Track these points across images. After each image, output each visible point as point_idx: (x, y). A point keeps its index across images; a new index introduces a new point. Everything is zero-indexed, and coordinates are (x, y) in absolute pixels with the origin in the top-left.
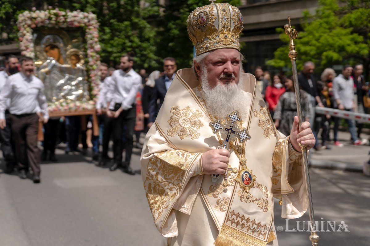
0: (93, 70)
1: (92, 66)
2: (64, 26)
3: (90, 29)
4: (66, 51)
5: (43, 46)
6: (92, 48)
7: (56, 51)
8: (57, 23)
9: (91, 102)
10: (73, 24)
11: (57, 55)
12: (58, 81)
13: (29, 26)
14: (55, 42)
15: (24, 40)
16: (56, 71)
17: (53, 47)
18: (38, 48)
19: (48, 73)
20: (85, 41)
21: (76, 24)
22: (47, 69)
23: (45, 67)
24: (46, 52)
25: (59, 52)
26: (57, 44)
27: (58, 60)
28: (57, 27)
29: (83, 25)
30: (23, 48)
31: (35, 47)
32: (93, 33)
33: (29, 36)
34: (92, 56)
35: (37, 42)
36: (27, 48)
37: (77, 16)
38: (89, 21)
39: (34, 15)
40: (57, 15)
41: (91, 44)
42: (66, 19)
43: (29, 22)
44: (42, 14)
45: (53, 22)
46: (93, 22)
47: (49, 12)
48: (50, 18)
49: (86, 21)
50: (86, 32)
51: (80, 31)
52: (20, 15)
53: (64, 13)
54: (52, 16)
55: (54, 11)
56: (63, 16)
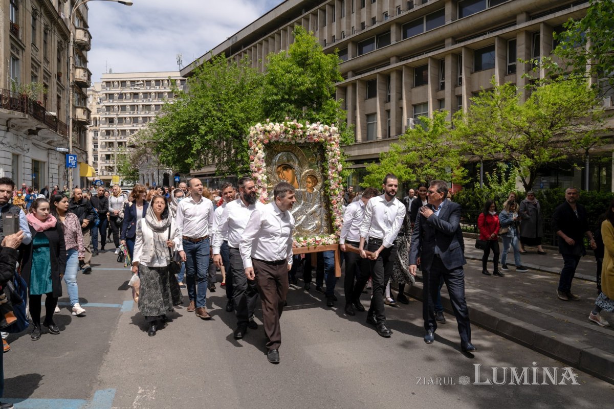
0: (335, 195)
1: (334, 190)
2: (302, 141)
3: (331, 145)
4: (302, 171)
5: (275, 166)
6: (334, 167)
7: (290, 172)
8: (294, 137)
9: (332, 236)
10: (312, 138)
11: (291, 178)
13: (261, 141)
14: (288, 161)
15: (256, 159)
17: (286, 167)
18: (270, 169)
20: (324, 159)
21: (315, 138)
24: (279, 173)
25: (294, 173)
26: (291, 163)
27: (292, 183)
28: (293, 142)
29: (323, 140)
30: (254, 169)
31: (267, 167)
32: (335, 150)
33: (261, 154)
34: (333, 178)
35: (268, 160)
36: (259, 170)
37: (316, 129)
38: (330, 136)
39: (268, 128)
40: (294, 128)
41: (333, 163)
42: (305, 132)
43: (261, 136)
44: (277, 127)
45: (290, 136)
46: (336, 136)
47: (285, 125)
48: (286, 132)
49: (327, 134)
50: (326, 148)
51: (319, 148)
52: (252, 128)
53: (302, 126)
54: (289, 129)
55: (292, 123)
56: (301, 129)
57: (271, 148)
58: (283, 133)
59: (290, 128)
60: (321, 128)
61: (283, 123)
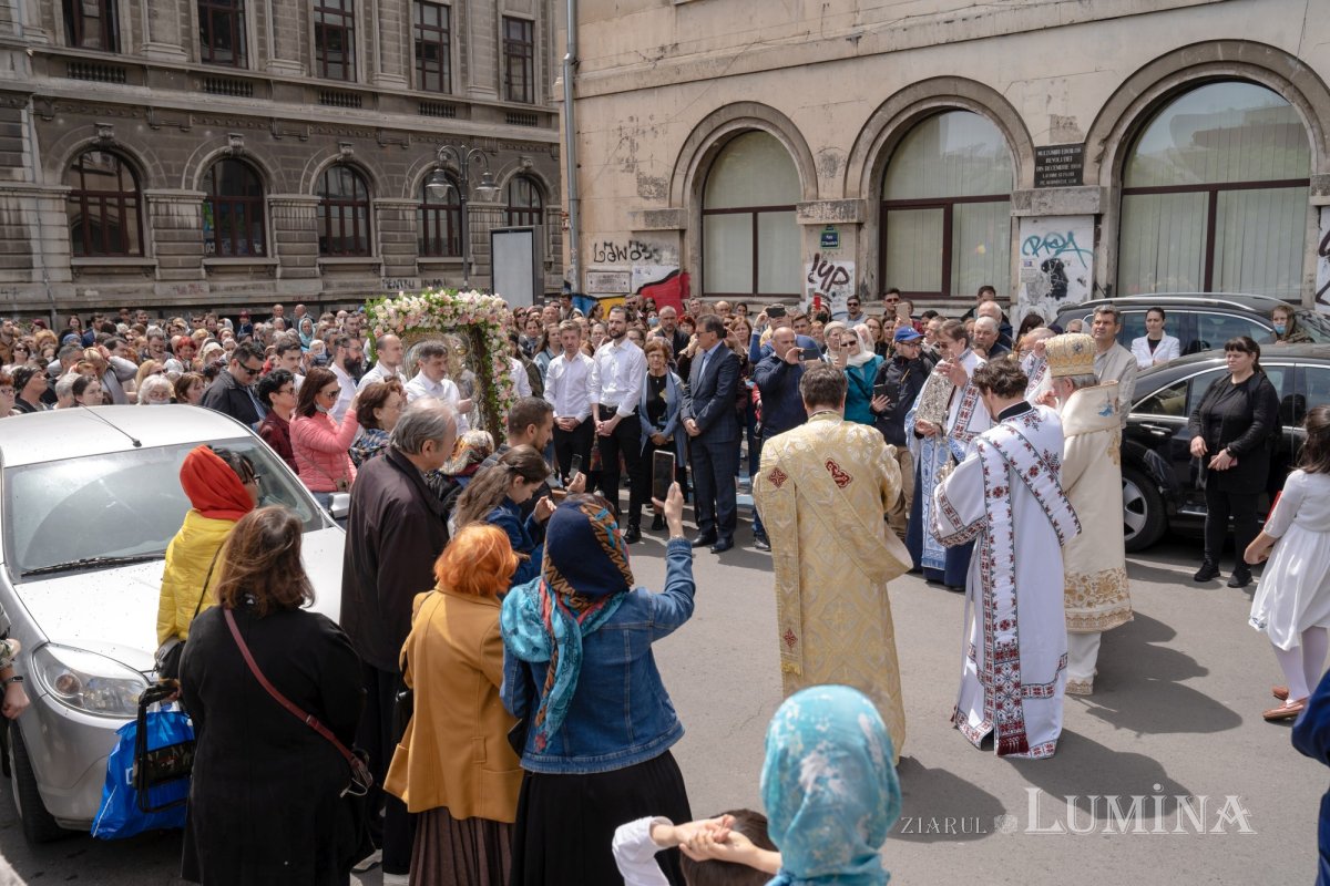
3: (494, 328)
10: (466, 318)
29: (482, 319)
38: (492, 312)
41: (500, 357)
42: (456, 310)
44: (415, 304)
45: (437, 318)
47: (427, 299)
50: (485, 333)
52: (379, 307)
54: (434, 306)
55: (437, 296)
58: (425, 314)
59: (436, 304)
61: (424, 296)
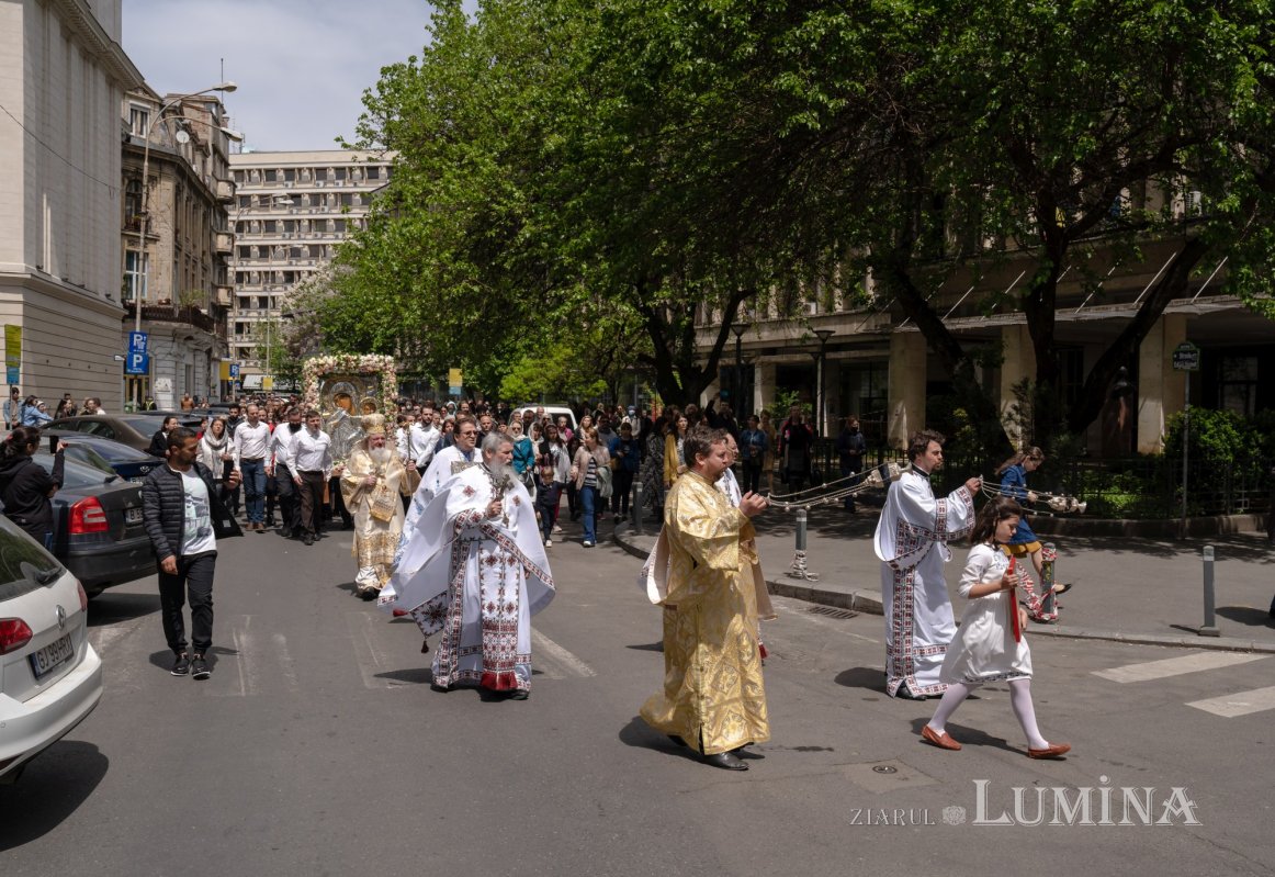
2: (357, 371)
5: (332, 395)
6: (389, 395)
7: (346, 401)
8: (348, 368)
11: (348, 406)
12: (348, 434)
13: (316, 374)
15: (310, 391)
16: (347, 423)
17: (344, 395)
18: (326, 398)
19: (336, 426)
20: (381, 388)
21: (370, 369)
22: (336, 421)
23: (334, 419)
24: (336, 401)
25: (351, 401)
26: (349, 392)
27: (349, 411)
28: (348, 373)
30: (307, 399)
31: (321, 397)
32: (391, 379)
33: (315, 385)
34: (387, 405)
35: (324, 392)
36: (313, 399)
37: (370, 360)
39: (321, 361)
40: (347, 360)
43: (315, 370)
46: (391, 366)
48: (339, 364)
49: (381, 364)
51: (375, 376)
53: (355, 358)
56: (355, 361)
57: (327, 377)
60: (376, 358)
